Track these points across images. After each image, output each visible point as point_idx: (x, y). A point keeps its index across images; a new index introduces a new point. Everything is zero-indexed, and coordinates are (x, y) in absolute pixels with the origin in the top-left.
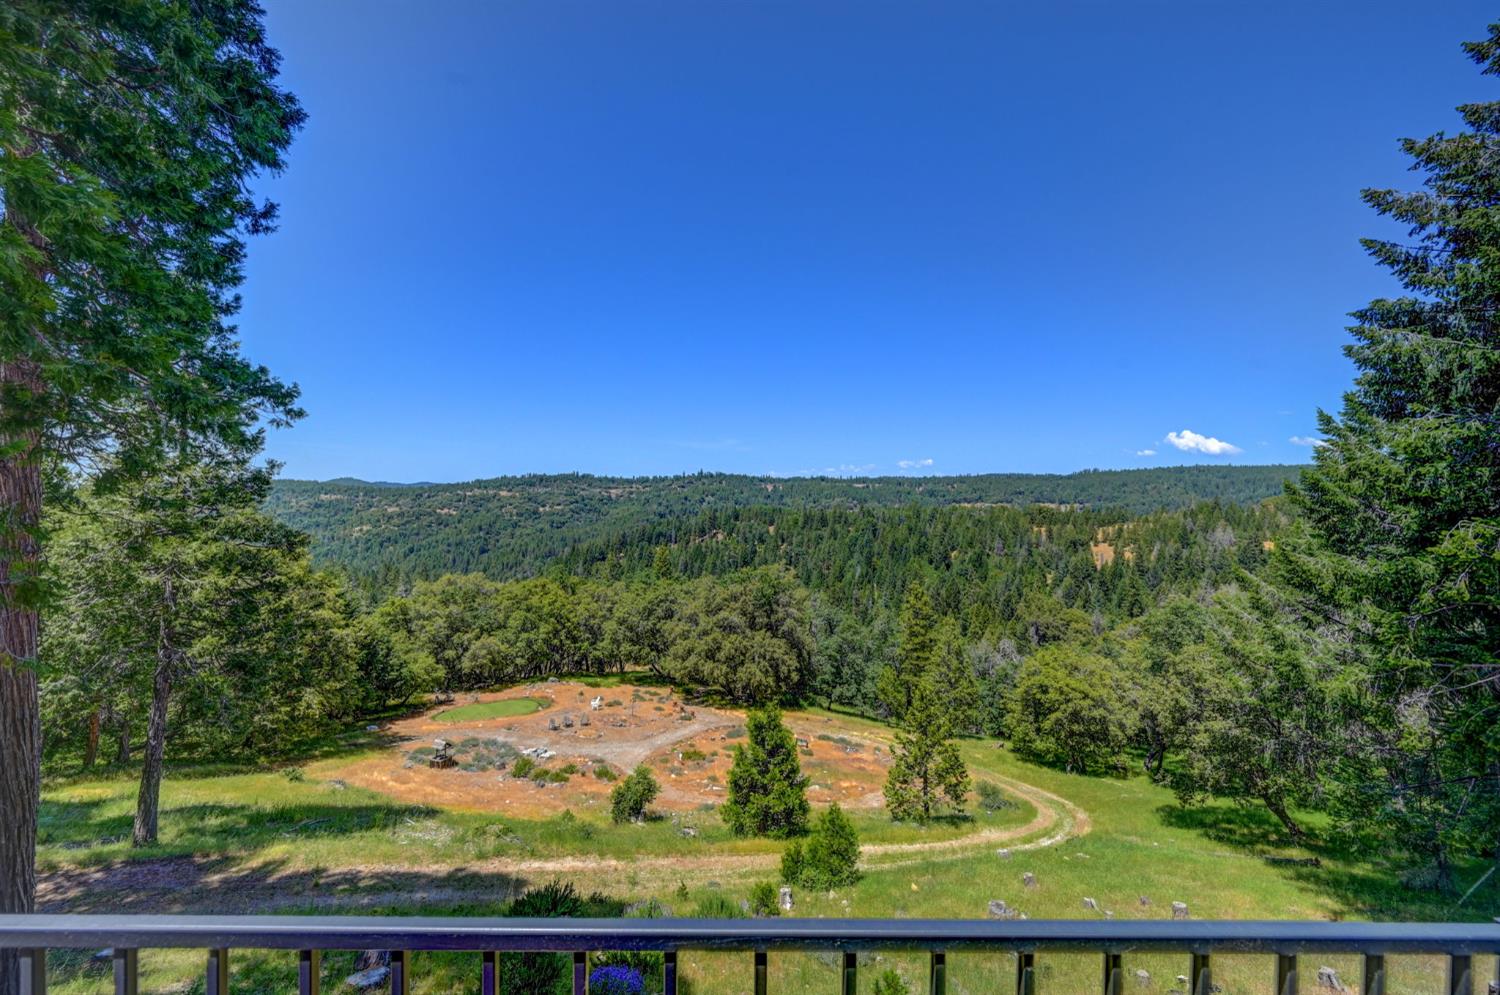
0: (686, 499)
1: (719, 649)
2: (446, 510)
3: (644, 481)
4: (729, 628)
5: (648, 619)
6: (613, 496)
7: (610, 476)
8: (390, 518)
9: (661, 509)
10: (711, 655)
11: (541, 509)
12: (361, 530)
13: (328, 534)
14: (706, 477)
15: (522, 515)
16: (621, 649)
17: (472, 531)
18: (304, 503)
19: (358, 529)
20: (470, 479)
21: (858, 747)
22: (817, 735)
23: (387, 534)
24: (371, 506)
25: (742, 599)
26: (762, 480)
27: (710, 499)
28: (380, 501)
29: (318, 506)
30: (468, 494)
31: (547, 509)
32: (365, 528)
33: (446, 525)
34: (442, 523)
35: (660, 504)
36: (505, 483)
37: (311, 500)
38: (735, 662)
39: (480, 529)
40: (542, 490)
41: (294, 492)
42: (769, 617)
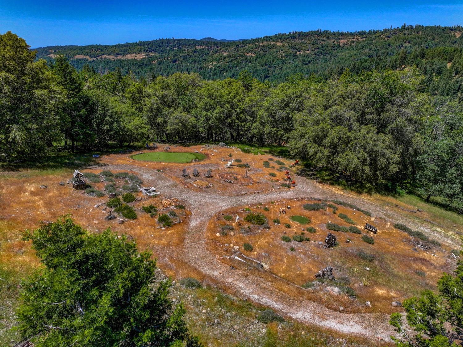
0: (389, 45)
1: (325, 136)
2: (250, 54)
3: (362, 34)
4: (337, 120)
5: (284, 110)
6: (341, 45)
7: (340, 31)
8: (225, 58)
9: (371, 52)
10: (318, 140)
11: (298, 53)
12: (212, 64)
13: (199, 66)
14: (407, 29)
15: (287, 56)
16: (265, 129)
17: (262, 65)
18: (190, 50)
19: (211, 64)
20: (262, 36)
21: (434, 245)
22: (396, 222)
23: (223, 67)
24: (217, 52)
25: (356, 96)
26: (451, 29)
27: (408, 45)
28: (221, 49)
29: (195, 52)
30: (261, 44)
31: (302, 53)
32: (214, 63)
33: (250, 62)
34: (248, 61)
35: (370, 49)
36: (280, 37)
37: (192, 49)
38: (335, 149)
39: (266, 64)
40: (299, 42)
41: (186, 45)
42: (379, 115)
